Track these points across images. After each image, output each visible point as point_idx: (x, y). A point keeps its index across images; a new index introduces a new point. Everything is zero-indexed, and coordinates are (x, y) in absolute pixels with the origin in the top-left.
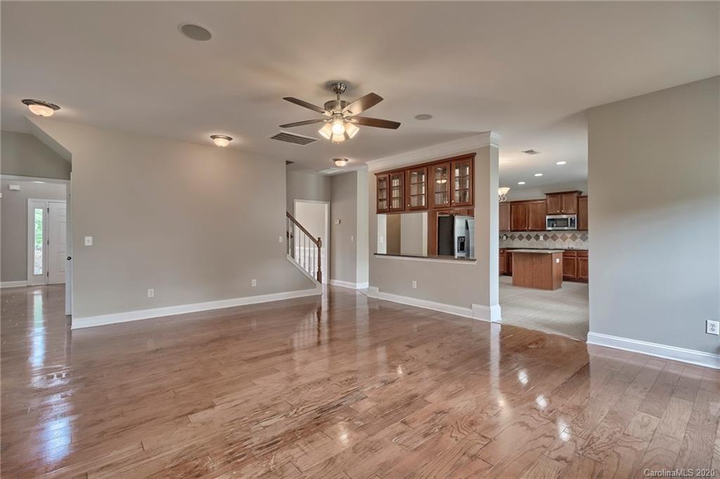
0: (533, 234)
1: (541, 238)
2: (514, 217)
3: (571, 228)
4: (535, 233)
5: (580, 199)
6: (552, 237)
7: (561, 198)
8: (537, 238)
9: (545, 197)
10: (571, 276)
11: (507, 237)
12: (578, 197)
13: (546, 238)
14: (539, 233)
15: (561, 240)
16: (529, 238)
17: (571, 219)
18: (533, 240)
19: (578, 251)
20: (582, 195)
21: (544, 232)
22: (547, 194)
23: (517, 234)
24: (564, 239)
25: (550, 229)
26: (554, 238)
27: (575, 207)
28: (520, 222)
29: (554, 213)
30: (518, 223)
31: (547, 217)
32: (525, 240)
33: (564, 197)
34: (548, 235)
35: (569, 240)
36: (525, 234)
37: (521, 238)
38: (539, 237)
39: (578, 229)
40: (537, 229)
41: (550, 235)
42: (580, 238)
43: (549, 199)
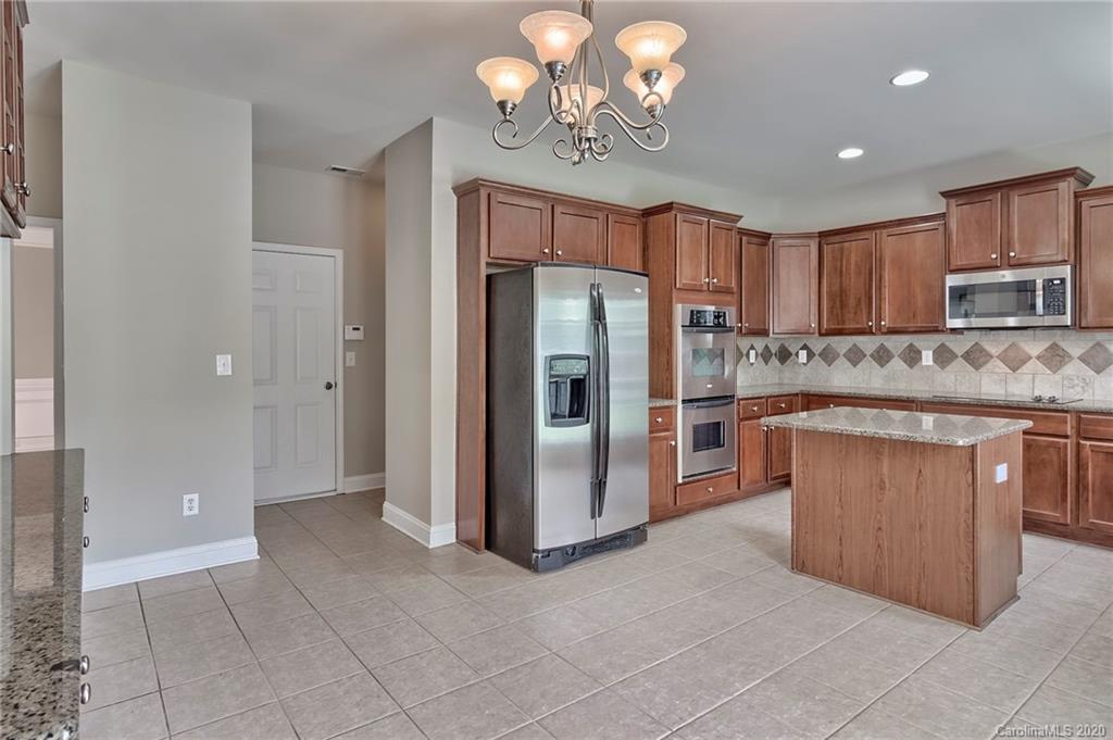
0: (897, 343)
1: (927, 358)
2: (830, 286)
3: (1049, 320)
4: (905, 340)
5: (1085, 204)
6: (967, 356)
7: (1006, 202)
8: (912, 357)
9: (940, 206)
10: (1049, 513)
11: (810, 355)
12: (1076, 195)
13: (943, 357)
14: (918, 341)
15: (1002, 367)
16: (882, 357)
17: (1048, 283)
18: (897, 364)
19: (1079, 414)
20: (1091, 186)
21: (937, 339)
22: (947, 195)
23: (842, 344)
24: (1015, 362)
25: (958, 323)
26: (975, 358)
27: (1066, 234)
28: (852, 302)
29: (976, 262)
30: (843, 306)
31: (952, 280)
32: (868, 364)
33: (1016, 199)
34: (950, 345)
35: (1033, 365)
36: (868, 344)
37: (855, 357)
38: (919, 353)
39: (1078, 326)
40: (912, 325)
41: (959, 345)
42: (1082, 359)
43: (954, 209)
